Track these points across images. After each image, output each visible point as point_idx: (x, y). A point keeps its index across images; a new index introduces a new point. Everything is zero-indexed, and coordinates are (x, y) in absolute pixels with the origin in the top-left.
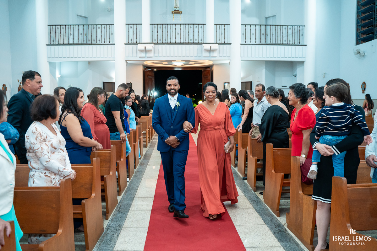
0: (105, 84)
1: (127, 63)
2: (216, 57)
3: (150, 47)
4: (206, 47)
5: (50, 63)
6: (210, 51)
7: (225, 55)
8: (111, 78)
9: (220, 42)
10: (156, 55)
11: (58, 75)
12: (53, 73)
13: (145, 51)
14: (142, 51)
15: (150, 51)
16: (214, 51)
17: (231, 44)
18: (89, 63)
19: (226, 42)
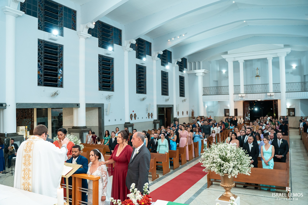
0: (226, 110)
1: (234, 101)
2: (273, 98)
3: (244, 95)
4: (269, 94)
5: (203, 102)
6: (271, 96)
7: (278, 97)
8: (228, 107)
9: (276, 92)
10: (247, 98)
11: (206, 107)
12: (204, 106)
13: (242, 97)
14: (241, 97)
15: (244, 97)
16: (272, 96)
17: (280, 92)
18: (219, 102)
19: (278, 91)
